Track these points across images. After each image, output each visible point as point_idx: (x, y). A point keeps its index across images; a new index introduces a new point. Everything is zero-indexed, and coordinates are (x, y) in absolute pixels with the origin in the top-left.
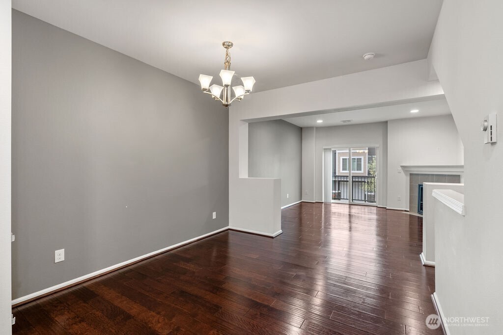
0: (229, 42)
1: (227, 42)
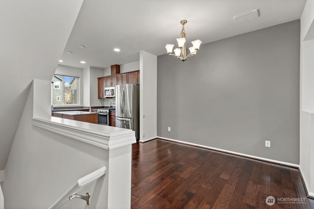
0: (185, 20)
1: (183, 20)
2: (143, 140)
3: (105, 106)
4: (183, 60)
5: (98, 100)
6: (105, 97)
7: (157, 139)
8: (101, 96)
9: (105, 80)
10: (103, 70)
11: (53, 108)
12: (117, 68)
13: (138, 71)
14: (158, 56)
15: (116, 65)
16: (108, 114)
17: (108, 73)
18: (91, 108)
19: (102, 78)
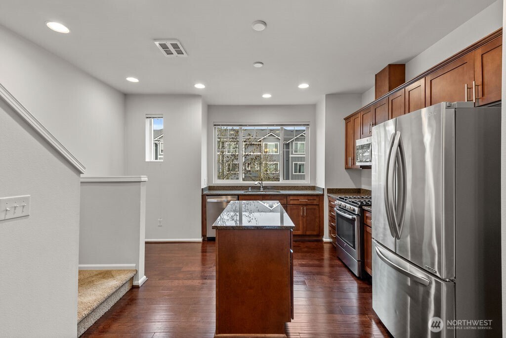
3: (363, 187)
6: (358, 164)
8: (350, 165)
9: (359, 121)
10: (359, 94)
11: (263, 187)
12: (393, 76)
15: (390, 65)
16: (356, 216)
17: (369, 98)
18: (328, 192)
19: (354, 118)
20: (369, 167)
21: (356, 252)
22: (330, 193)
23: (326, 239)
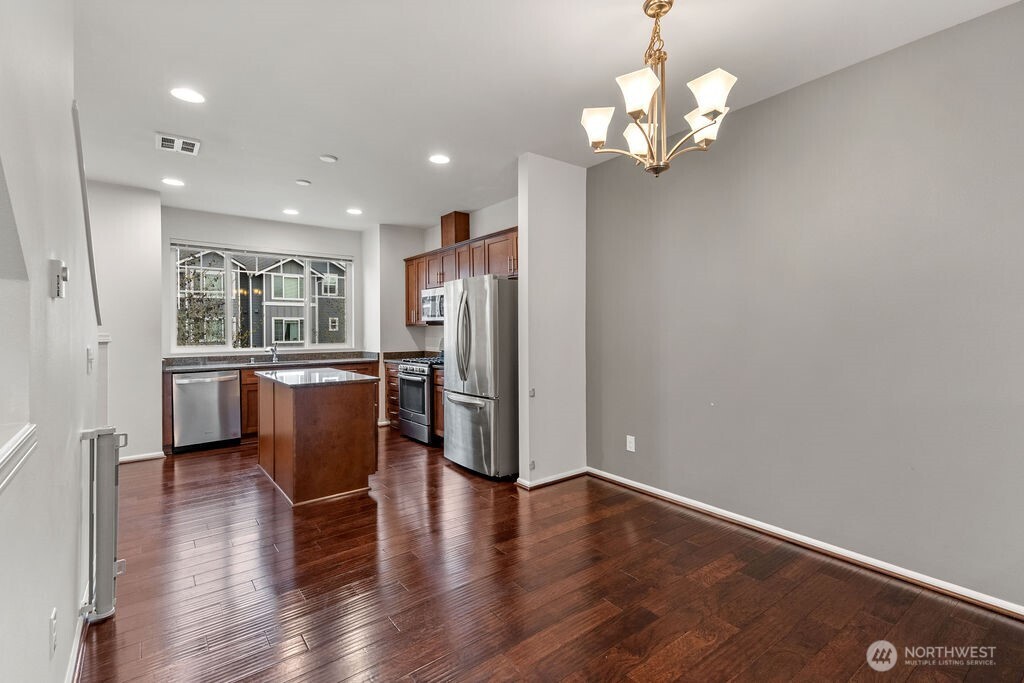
2: (531, 480)
3: (429, 349)
4: (657, 170)
5: (405, 332)
6: (425, 319)
7: (587, 478)
8: (413, 320)
9: (423, 266)
10: (421, 231)
11: (278, 356)
12: (459, 224)
13: (515, 230)
14: (588, 170)
15: (455, 212)
16: (425, 378)
17: (435, 243)
18: (385, 358)
19: (417, 261)
20: (441, 323)
21: (425, 418)
22: (388, 359)
23: (383, 421)
